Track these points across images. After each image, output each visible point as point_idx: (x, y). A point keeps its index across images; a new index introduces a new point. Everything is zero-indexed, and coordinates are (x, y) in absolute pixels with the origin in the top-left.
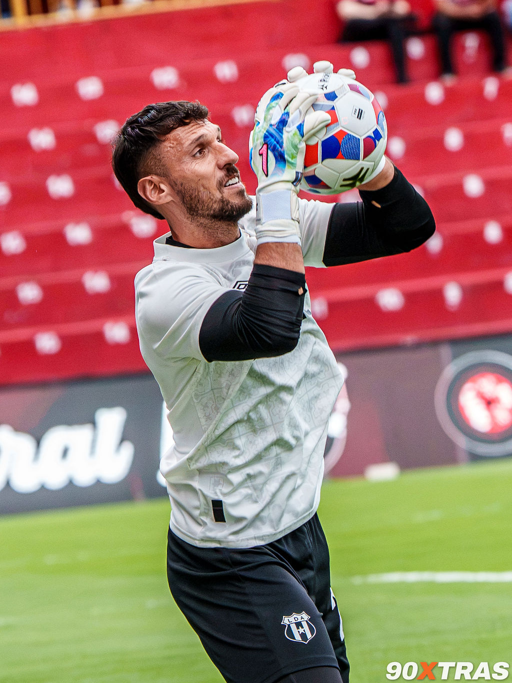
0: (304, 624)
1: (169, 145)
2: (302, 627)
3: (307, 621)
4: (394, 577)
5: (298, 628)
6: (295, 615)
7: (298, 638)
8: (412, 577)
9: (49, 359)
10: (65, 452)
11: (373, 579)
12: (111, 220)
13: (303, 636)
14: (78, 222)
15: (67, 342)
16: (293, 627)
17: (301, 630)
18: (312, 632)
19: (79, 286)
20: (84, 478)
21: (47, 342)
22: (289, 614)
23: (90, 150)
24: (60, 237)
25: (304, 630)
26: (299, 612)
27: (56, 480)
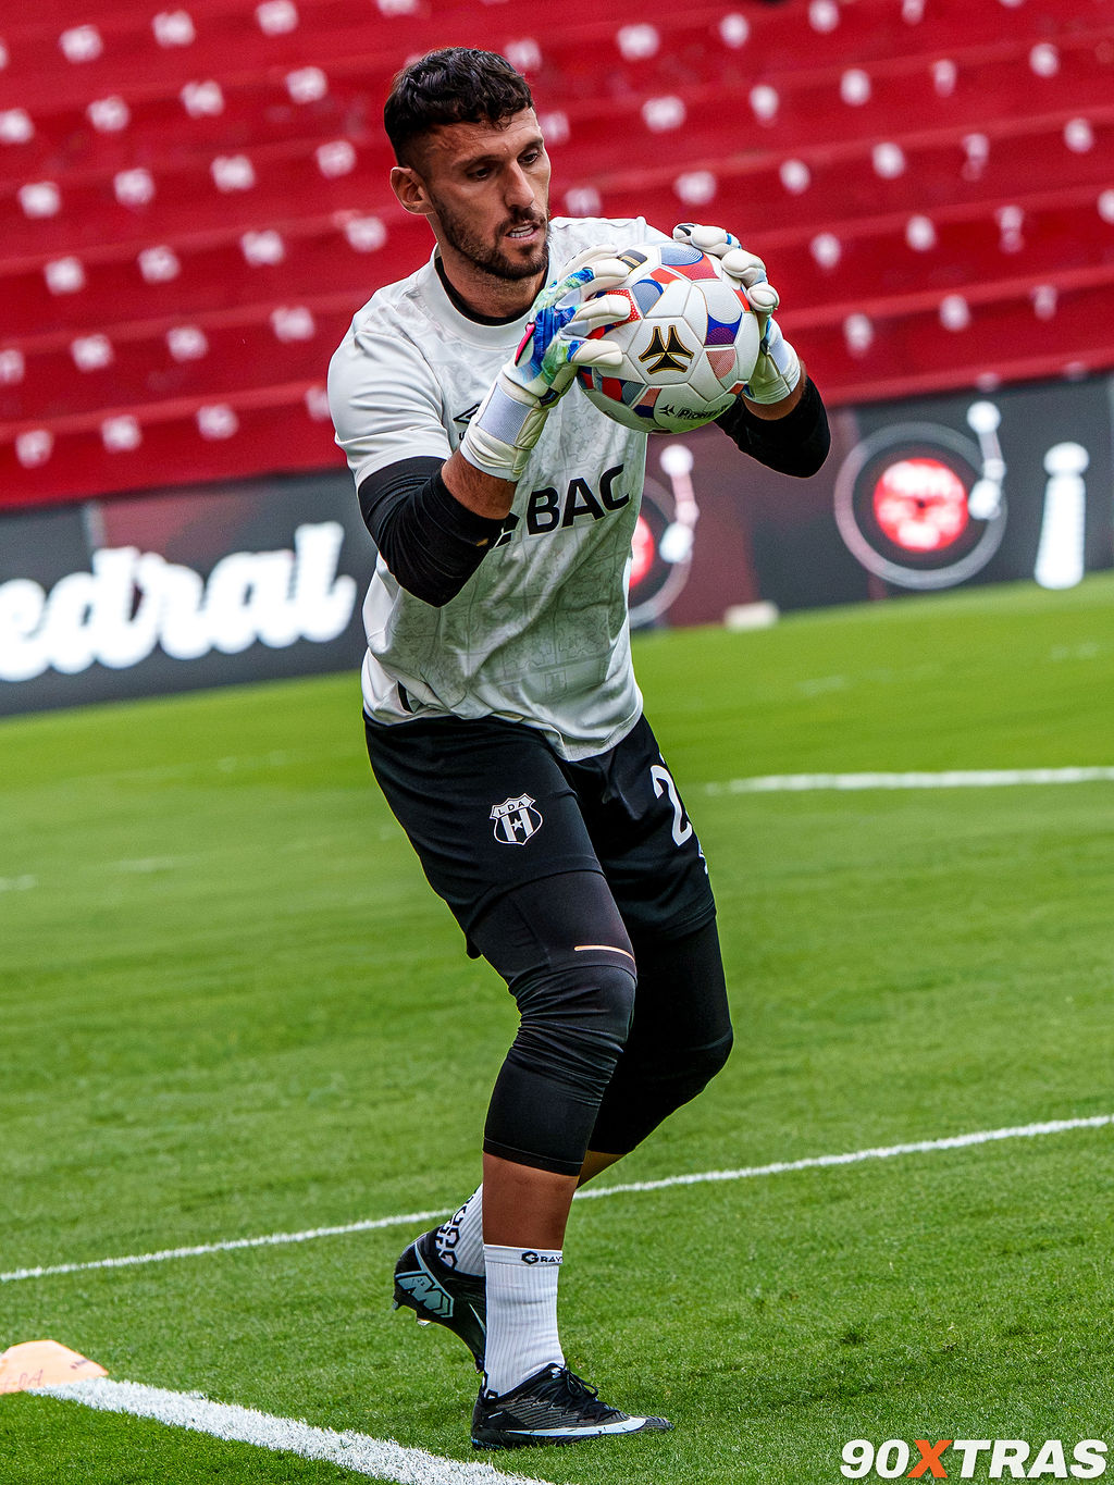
0: (524, 814)
1: (440, 142)
2: (519, 819)
3: (528, 808)
4: (771, 783)
5: (512, 822)
6: (510, 802)
7: (512, 838)
8: (800, 782)
9: (220, 446)
10: (248, 594)
11: (738, 786)
12: (312, 225)
13: (520, 833)
14: (261, 231)
15: (249, 420)
16: (506, 821)
17: (517, 824)
18: (534, 825)
19: (266, 331)
20: (279, 634)
21: (216, 421)
22: (501, 801)
23: (278, 114)
24: (235, 253)
25: (522, 824)
26: (516, 795)
27: (234, 639)
